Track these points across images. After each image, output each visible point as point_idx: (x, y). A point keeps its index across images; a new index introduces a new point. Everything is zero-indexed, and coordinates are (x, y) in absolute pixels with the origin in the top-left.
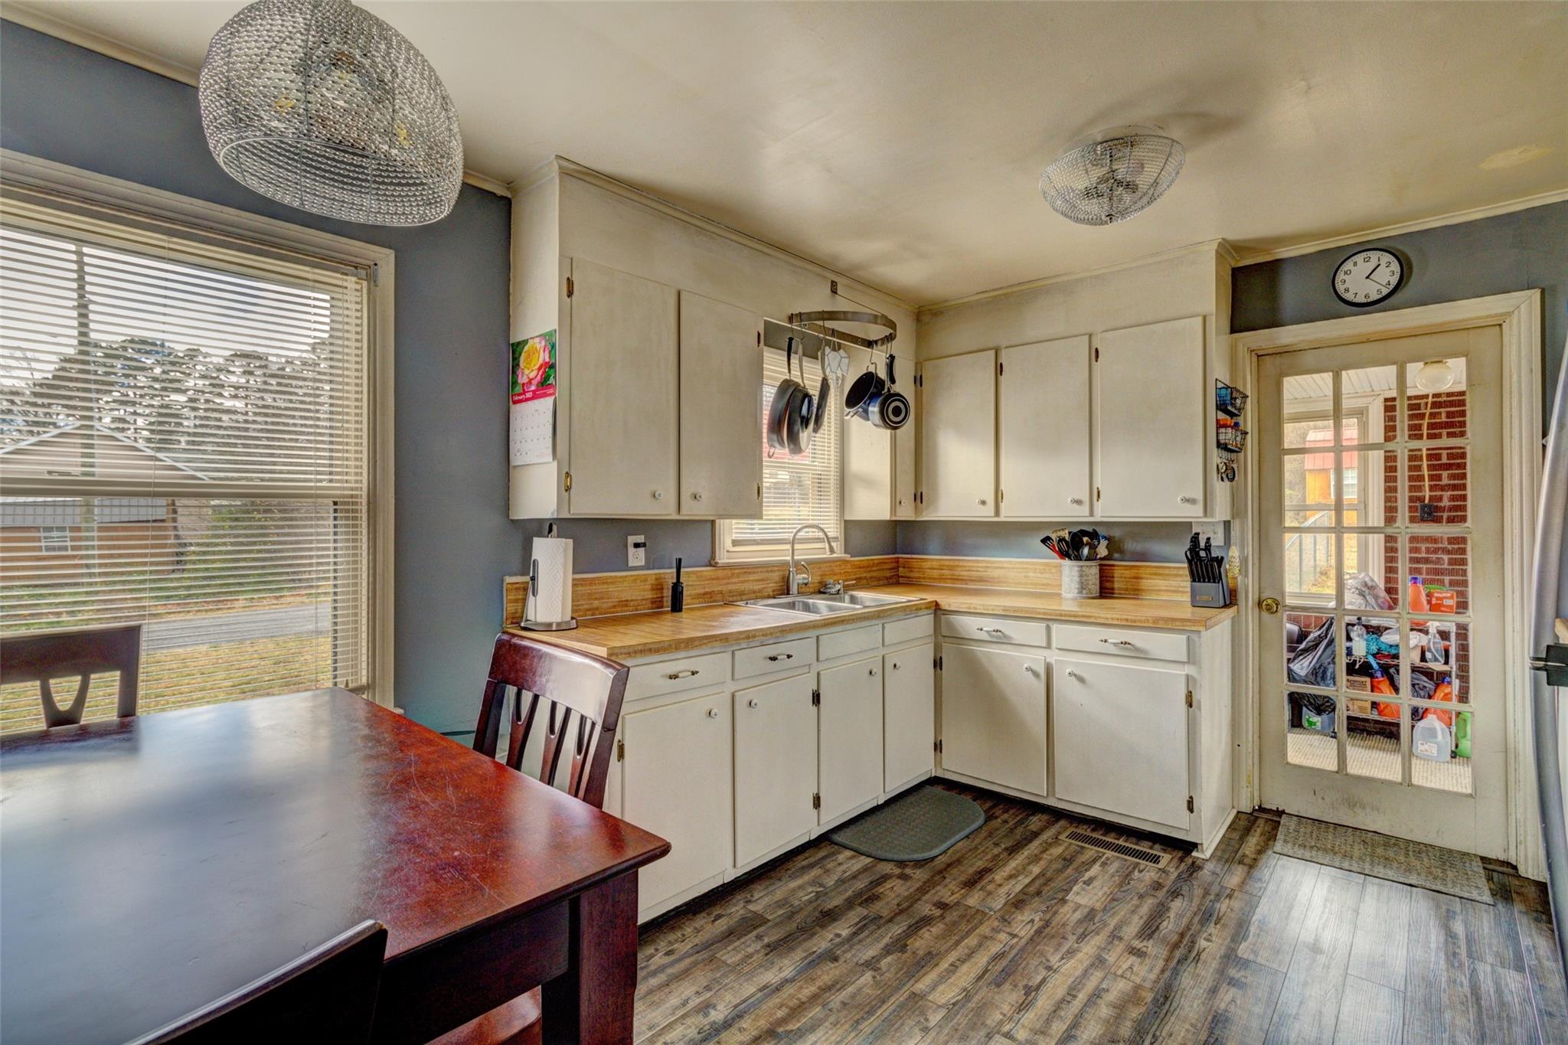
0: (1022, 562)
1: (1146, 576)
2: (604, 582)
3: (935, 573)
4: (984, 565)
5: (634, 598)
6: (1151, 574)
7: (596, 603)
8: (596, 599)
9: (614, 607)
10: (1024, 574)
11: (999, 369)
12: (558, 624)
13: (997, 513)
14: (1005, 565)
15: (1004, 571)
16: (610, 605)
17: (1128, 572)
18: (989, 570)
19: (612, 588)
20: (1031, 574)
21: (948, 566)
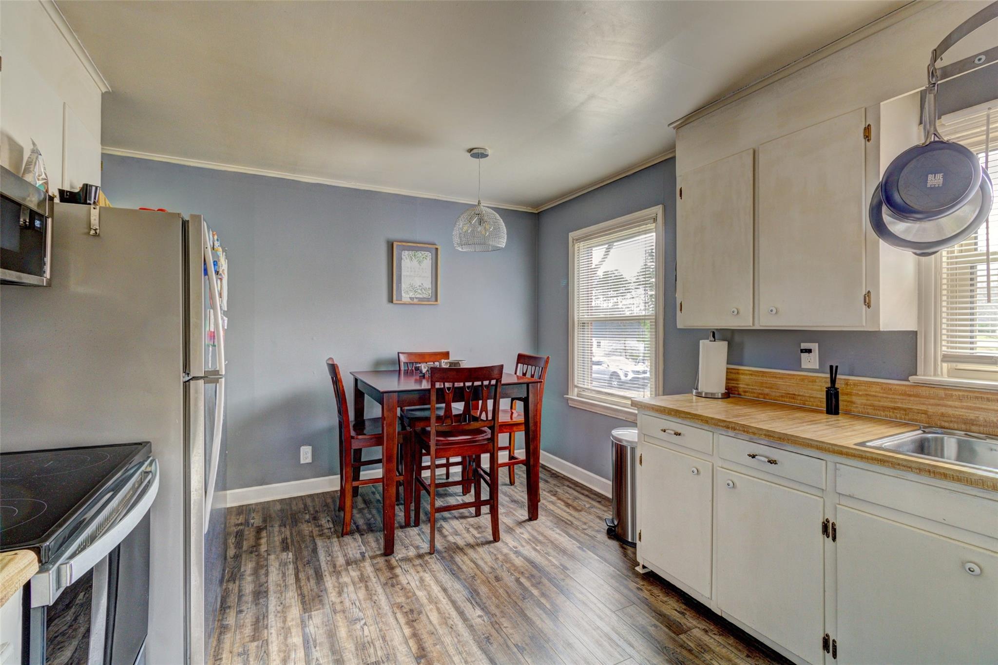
2: (774, 376)
5: (801, 394)
7: (767, 391)
8: (766, 387)
9: (782, 396)
12: (706, 394)
16: (778, 394)
19: (780, 382)
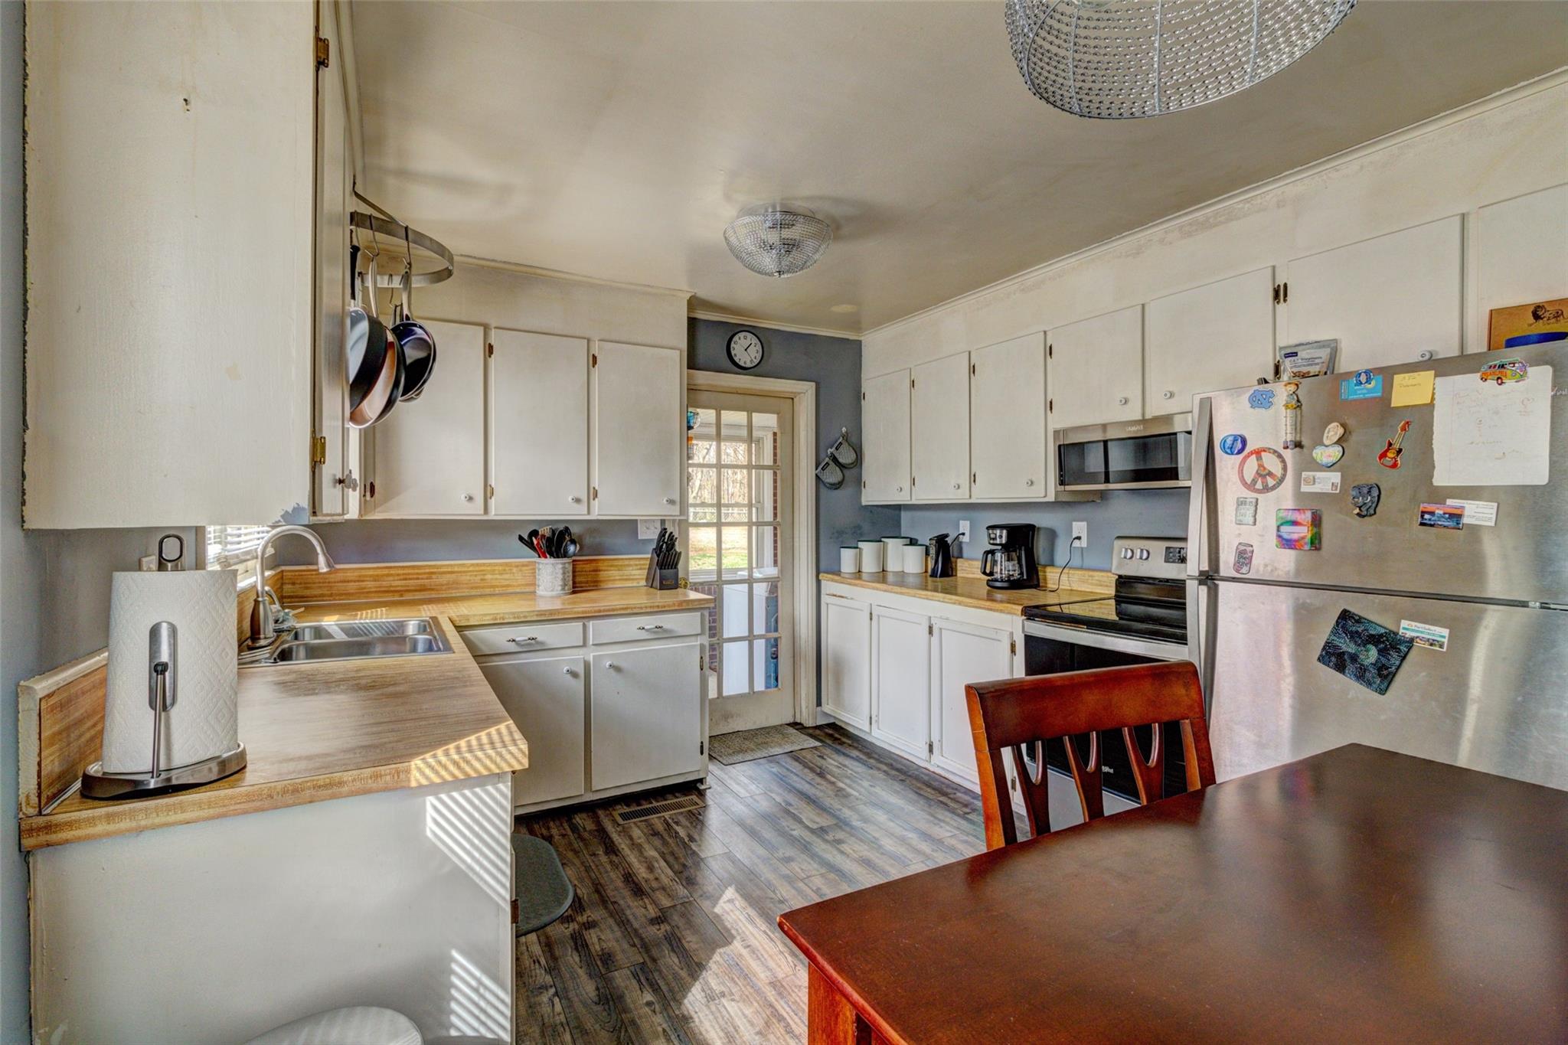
0: (477, 565)
1: (604, 568)
3: (352, 587)
4: (427, 571)
6: (608, 566)
10: (479, 578)
11: (490, 350)
13: (486, 510)
14: (456, 569)
15: (454, 576)
17: (588, 566)
18: (434, 576)
20: (489, 577)
21: (371, 576)
